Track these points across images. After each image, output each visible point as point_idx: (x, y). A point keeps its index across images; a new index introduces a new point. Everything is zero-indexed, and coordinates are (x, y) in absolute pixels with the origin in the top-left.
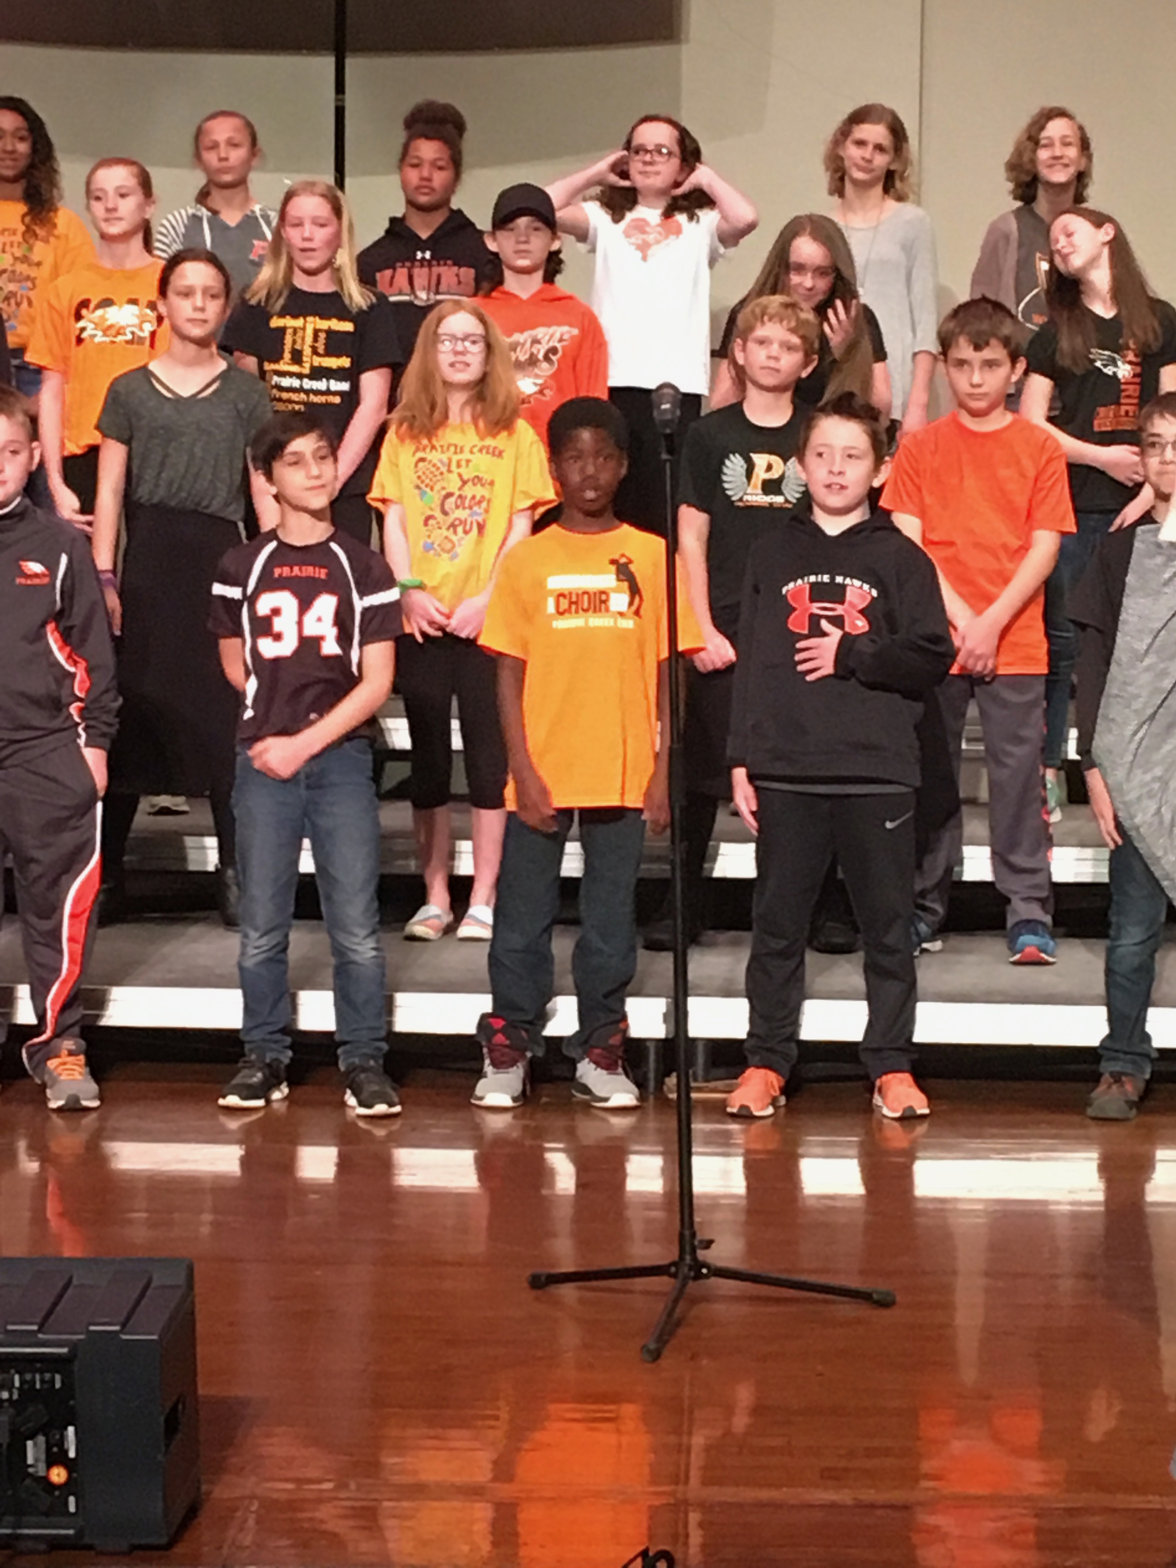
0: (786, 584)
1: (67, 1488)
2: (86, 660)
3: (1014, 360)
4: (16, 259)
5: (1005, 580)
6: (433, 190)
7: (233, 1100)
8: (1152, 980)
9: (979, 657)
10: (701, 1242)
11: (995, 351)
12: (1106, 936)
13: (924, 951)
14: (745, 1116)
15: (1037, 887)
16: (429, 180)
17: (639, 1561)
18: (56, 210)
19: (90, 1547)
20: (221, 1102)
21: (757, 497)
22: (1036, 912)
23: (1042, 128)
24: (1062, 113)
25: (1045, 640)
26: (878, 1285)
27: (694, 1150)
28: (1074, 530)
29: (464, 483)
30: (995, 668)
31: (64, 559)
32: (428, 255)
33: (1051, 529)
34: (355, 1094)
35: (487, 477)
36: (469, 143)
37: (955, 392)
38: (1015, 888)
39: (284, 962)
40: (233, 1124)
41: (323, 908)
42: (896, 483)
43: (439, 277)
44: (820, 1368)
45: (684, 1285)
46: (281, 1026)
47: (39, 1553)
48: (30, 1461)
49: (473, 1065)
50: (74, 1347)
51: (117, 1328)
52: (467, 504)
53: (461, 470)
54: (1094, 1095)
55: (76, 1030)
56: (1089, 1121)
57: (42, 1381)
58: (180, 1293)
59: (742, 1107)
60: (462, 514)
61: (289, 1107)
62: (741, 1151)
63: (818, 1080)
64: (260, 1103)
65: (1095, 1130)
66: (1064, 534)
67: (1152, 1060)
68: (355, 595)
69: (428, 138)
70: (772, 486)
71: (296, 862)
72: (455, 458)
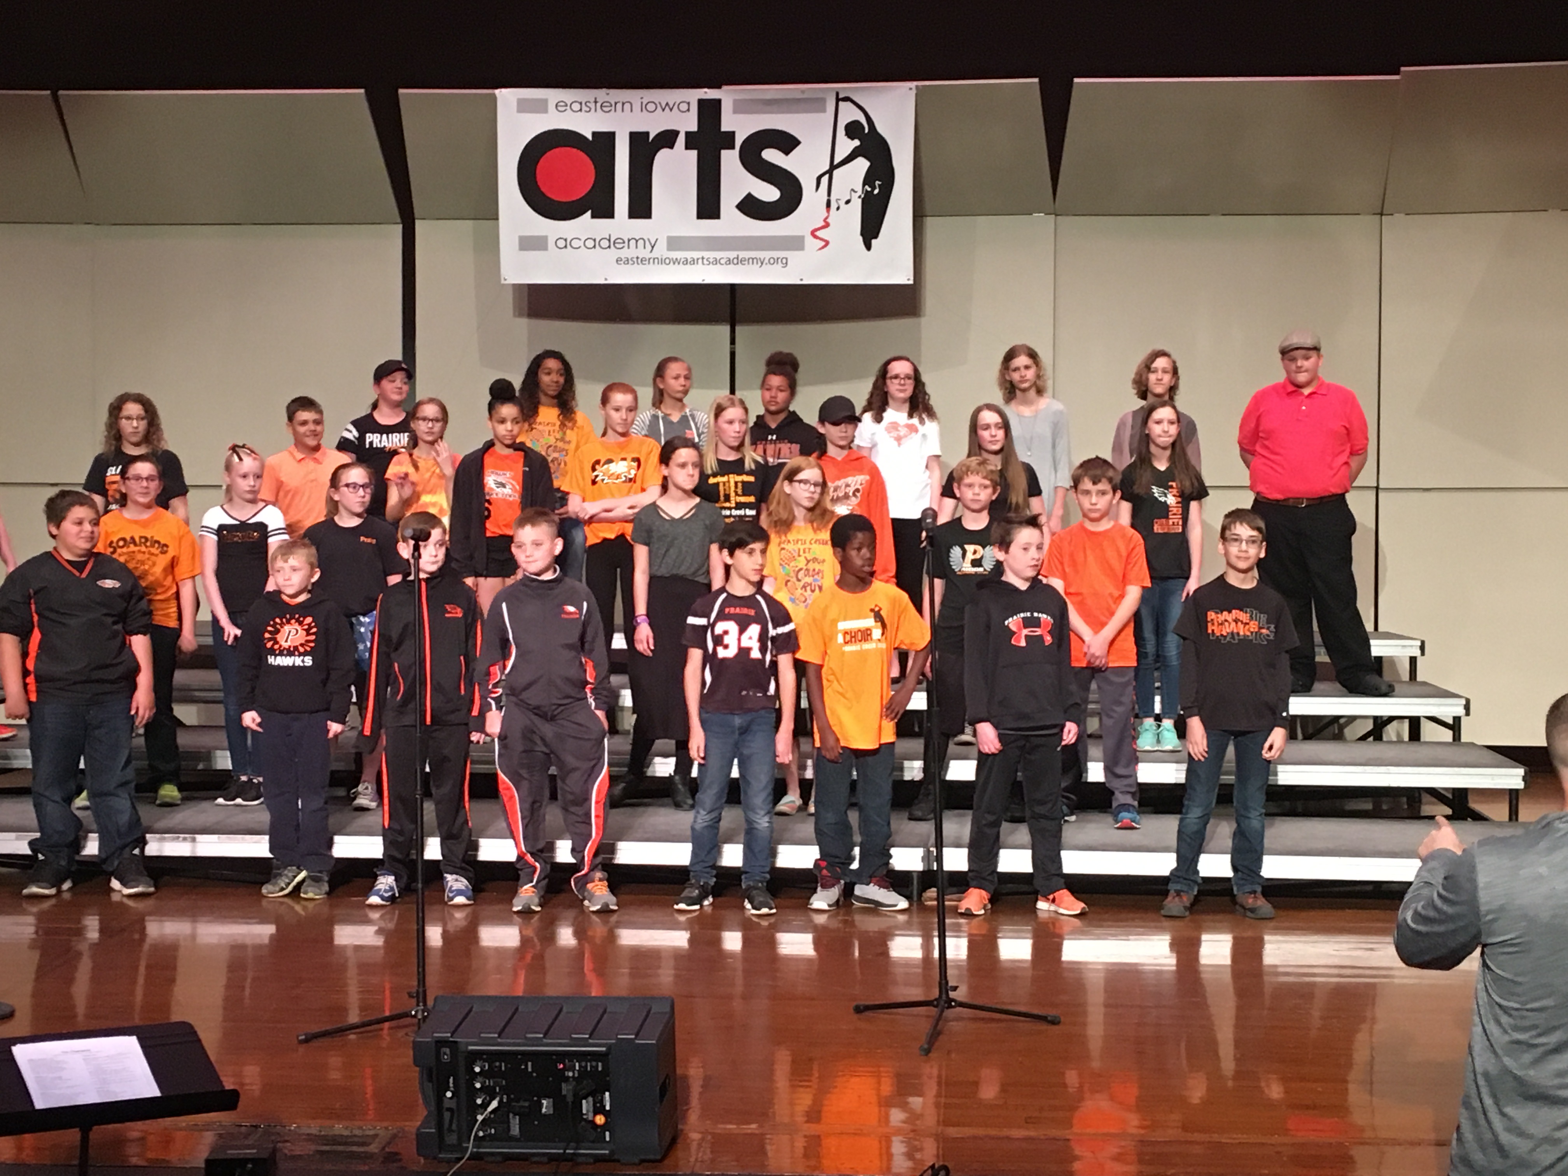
0: (1007, 619)
1: (604, 1127)
2: (593, 661)
3: (1114, 492)
4: (557, 440)
5: (1112, 614)
6: (777, 403)
7: (682, 906)
8: (1203, 840)
9: (1097, 658)
10: (951, 987)
11: (1104, 486)
12: (1180, 812)
13: (1066, 821)
14: (968, 914)
15: (1130, 786)
16: (775, 397)
17: (930, 1172)
18: (574, 413)
19: (618, 1161)
20: (676, 907)
21: (968, 568)
22: (1128, 800)
23: (1153, 362)
24: (1164, 354)
25: (1135, 647)
26: (1051, 1012)
27: (947, 934)
28: (1150, 585)
29: (808, 561)
30: (1107, 663)
31: (585, 604)
32: (774, 437)
33: (1136, 585)
34: (751, 902)
35: (821, 558)
36: (800, 376)
37: (1082, 509)
38: (1117, 786)
39: (718, 829)
40: (682, 918)
41: (742, 797)
42: (1049, 561)
43: (780, 450)
44: (1020, 1059)
45: (942, 1011)
46: (711, 864)
47: (590, 1164)
48: (584, 1111)
49: (813, 885)
50: (609, 1047)
51: (633, 1037)
52: (811, 573)
53: (807, 555)
54: (1164, 903)
55: (600, 867)
56: (1163, 919)
57: (591, 1066)
58: (667, 1016)
59: (967, 909)
60: (809, 580)
61: (713, 910)
62: (966, 934)
63: (1008, 894)
64: (697, 907)
65: (1166, 923)
66: (1143, 588)
67: (1199, 885)
68: (770, 626)
69: (775, 374)
70: (976, 563)
71: (730, 772)
72: (802, 547)
